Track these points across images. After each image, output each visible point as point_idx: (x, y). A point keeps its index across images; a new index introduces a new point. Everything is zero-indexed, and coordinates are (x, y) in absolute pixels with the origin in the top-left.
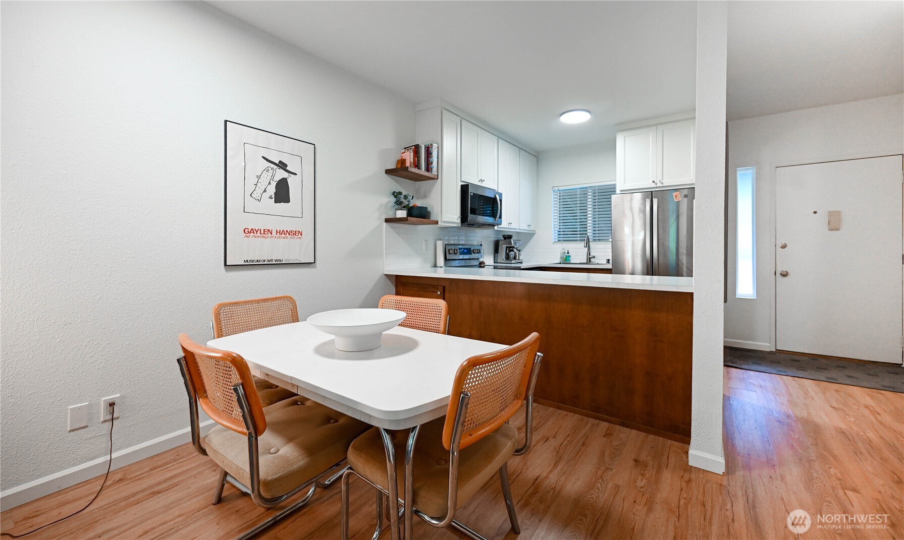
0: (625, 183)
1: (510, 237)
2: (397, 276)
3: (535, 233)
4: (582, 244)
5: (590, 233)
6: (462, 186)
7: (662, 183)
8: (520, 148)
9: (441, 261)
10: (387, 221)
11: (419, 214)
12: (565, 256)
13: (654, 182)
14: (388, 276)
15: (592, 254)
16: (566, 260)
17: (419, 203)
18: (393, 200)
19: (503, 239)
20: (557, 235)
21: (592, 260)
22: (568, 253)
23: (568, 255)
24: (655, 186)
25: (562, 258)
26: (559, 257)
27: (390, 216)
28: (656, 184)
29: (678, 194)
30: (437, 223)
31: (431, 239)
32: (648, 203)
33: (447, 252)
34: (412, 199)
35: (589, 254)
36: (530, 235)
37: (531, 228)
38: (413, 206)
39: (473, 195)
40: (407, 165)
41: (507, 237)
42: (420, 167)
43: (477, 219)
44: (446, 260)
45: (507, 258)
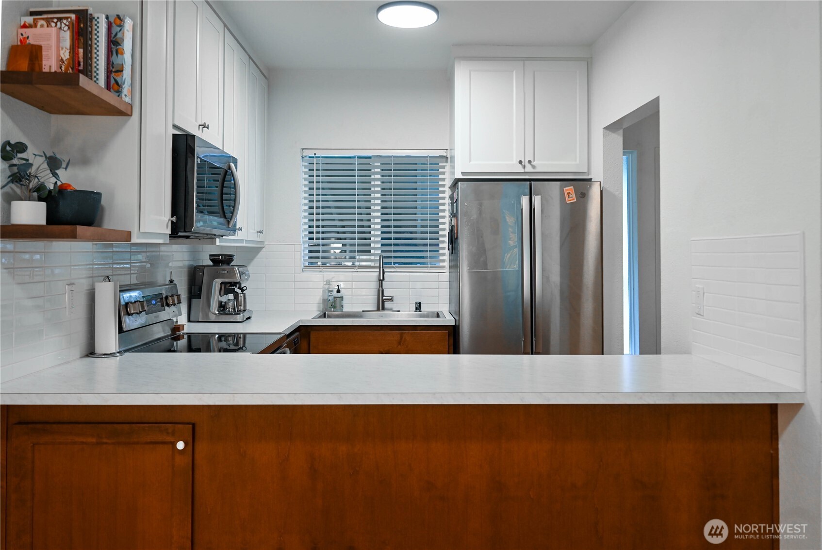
0: (470, 161)
1: (227, 260)
3: (262, 248)
4: (370, 275)
5: (375, 249)
6: (175, 136)
7: (534, 167)
8: (250, 57)
9: (109, 337)
12: (331, 298)
13: (520, 162)
15: (388, 293)
19: (211, 263)
20: (307, 252)
21: (387, 305)
22: (338, 291)
23: (339, 295)
24: (522, 171)
25: (325, 301)
28: (524, 167)
29: (571, 189)
31: (93, 278)
32: (525, 200)
33: (124, 310)
34: (54, 164)
35: (381, 292)
36: (254, 251)
37: (261, 238)
38: (62, 190)
39: (197, 161)
40: (50, 63)
41: (222, 261)
42: (88, 70)
43: (200, 222)
44: (121, 330)
45: (222, 307)
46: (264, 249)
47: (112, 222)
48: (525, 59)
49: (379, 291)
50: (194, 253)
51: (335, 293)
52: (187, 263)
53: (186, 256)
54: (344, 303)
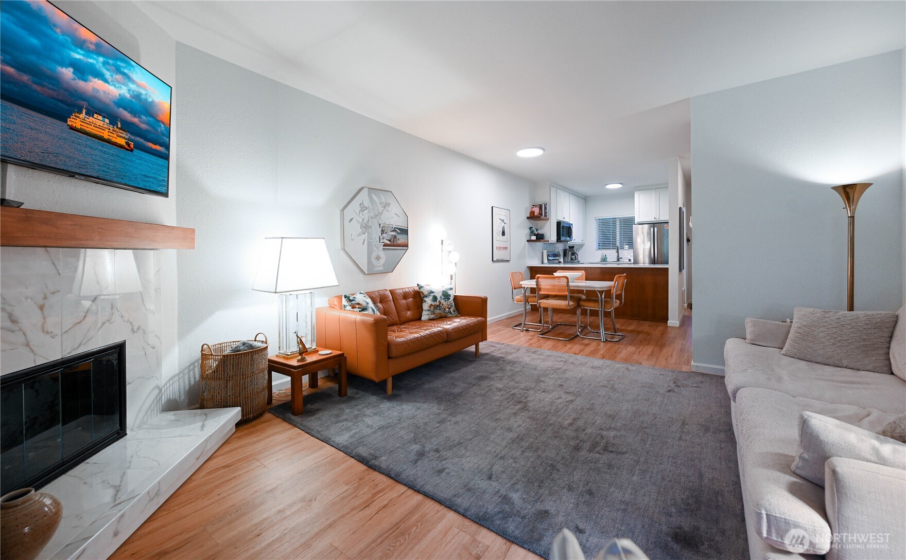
0: (639, 218)
1: (573, 247)
2: (531, 267)
3: (583, 245)
4: (615, 251)
5: (618, 244)
6: (557, 222)
7: (659, 219)
8: (578, 196)
9: (546, 260)
10: (528, 241)
11: (540, 237)
13: (655, 218)
14: (528, 267)
15: (620, 257)
16: (604, 260)
17: (540, 232)
18: (529, 231)
19: (569, 248)
20: (598, 246)
21: (620, 260)
22: (606, 256)
23: (606, 258)
24: (655, 221)
25: (602, 259)
26: (600, 258)
27: (529, 239)
30: (548, 241)
31: (543, 250)
32: (652, 229)
33: (548, 256)
34: (537, 230)
35: (618, 256)
36: (582, 246)
37: (583, 242)
38: (538, 234)
39: (561, 226)
40: (536, 214)
41: (572, 248)
42: (541, 215)
43: (563, 238)
44: (548, 260)
45: (572, 259)
46: (584, 246)
47: (546, 238)
48: (656, 189)
50: (565, 246)
51: (604, 256)
52: (563, 248)
53: (563, 247)
54: (607, 260)
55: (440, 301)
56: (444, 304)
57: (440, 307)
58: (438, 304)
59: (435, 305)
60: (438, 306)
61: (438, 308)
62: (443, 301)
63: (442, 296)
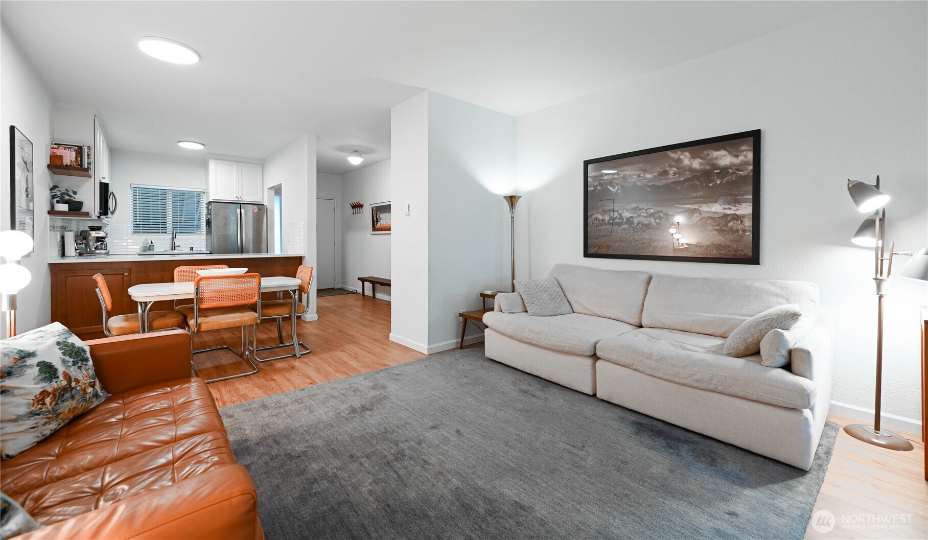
0: (216, 195)
5: (169, 226)
6: (101, 184)
7: (242, 199)
10: (49, 212)
11: (74, 208)
12: (148, 246)
13: (236, 197)
14: (49, 265)
15: (177, 244)
16: (150, 249)
18: (50, 192)
20: (133, 227)
21: (176, 248)
22: (152, 243)
24: (237, 200)
25: (143, 248)
26: (141, 246)
27: (50, 209)
29: (256, 207)
30: (90, 216)
32: (238, 211)
35: (174, 243)
40: (67, 162)
41: (96, 229)
42: (81, 166)
49: (172, 243)
51: (150, 244)
54: (155, 248)
55: (66, 374)
56: (80, 377)
57: (72, 389)
58: (64, 383)
59: (55, 390)
60: (65, 390)
61: (68, 395)
62: (74, 372)
63: (67, 358)
